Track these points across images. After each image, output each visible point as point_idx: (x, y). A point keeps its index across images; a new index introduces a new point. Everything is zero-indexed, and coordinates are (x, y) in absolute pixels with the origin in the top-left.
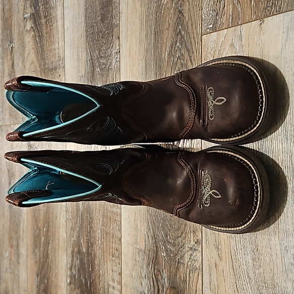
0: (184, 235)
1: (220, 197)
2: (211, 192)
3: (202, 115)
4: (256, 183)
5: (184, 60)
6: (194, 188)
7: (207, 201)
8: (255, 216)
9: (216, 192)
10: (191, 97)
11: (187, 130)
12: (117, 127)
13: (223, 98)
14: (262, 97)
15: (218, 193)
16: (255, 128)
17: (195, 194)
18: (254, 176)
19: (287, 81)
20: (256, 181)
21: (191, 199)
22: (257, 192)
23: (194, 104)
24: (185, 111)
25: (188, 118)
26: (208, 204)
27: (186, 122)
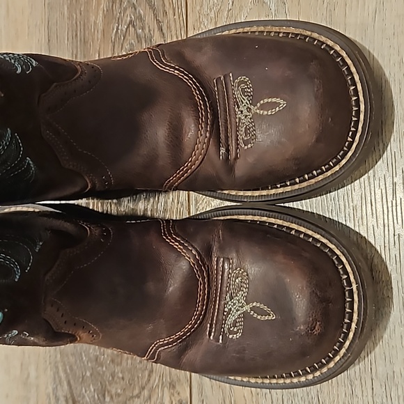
0: (146, 392)
1: (273, 317)
2: (247, 308)
3: (222, 136)
4: (350, 284)
5: (143, 29)
6: (203, 300)
7: (235, 326)
8: (345, 354)
9: (262, 306)
10: (198, 98)
11: (186, 172)
12: (24, 159)
13: (278, 100)
14: (358, 101)
15: (266, 308)
16: (337, 168)
17: (205, 313)
18: (344, 268)
19: (387, 74)
20: (348, 279)
21: (196, 323)
22: (352, 303)
23: (206, 112)
24: (186, 127)
25: (193, 143)
26: (236, 333)
27: (188, 151)
